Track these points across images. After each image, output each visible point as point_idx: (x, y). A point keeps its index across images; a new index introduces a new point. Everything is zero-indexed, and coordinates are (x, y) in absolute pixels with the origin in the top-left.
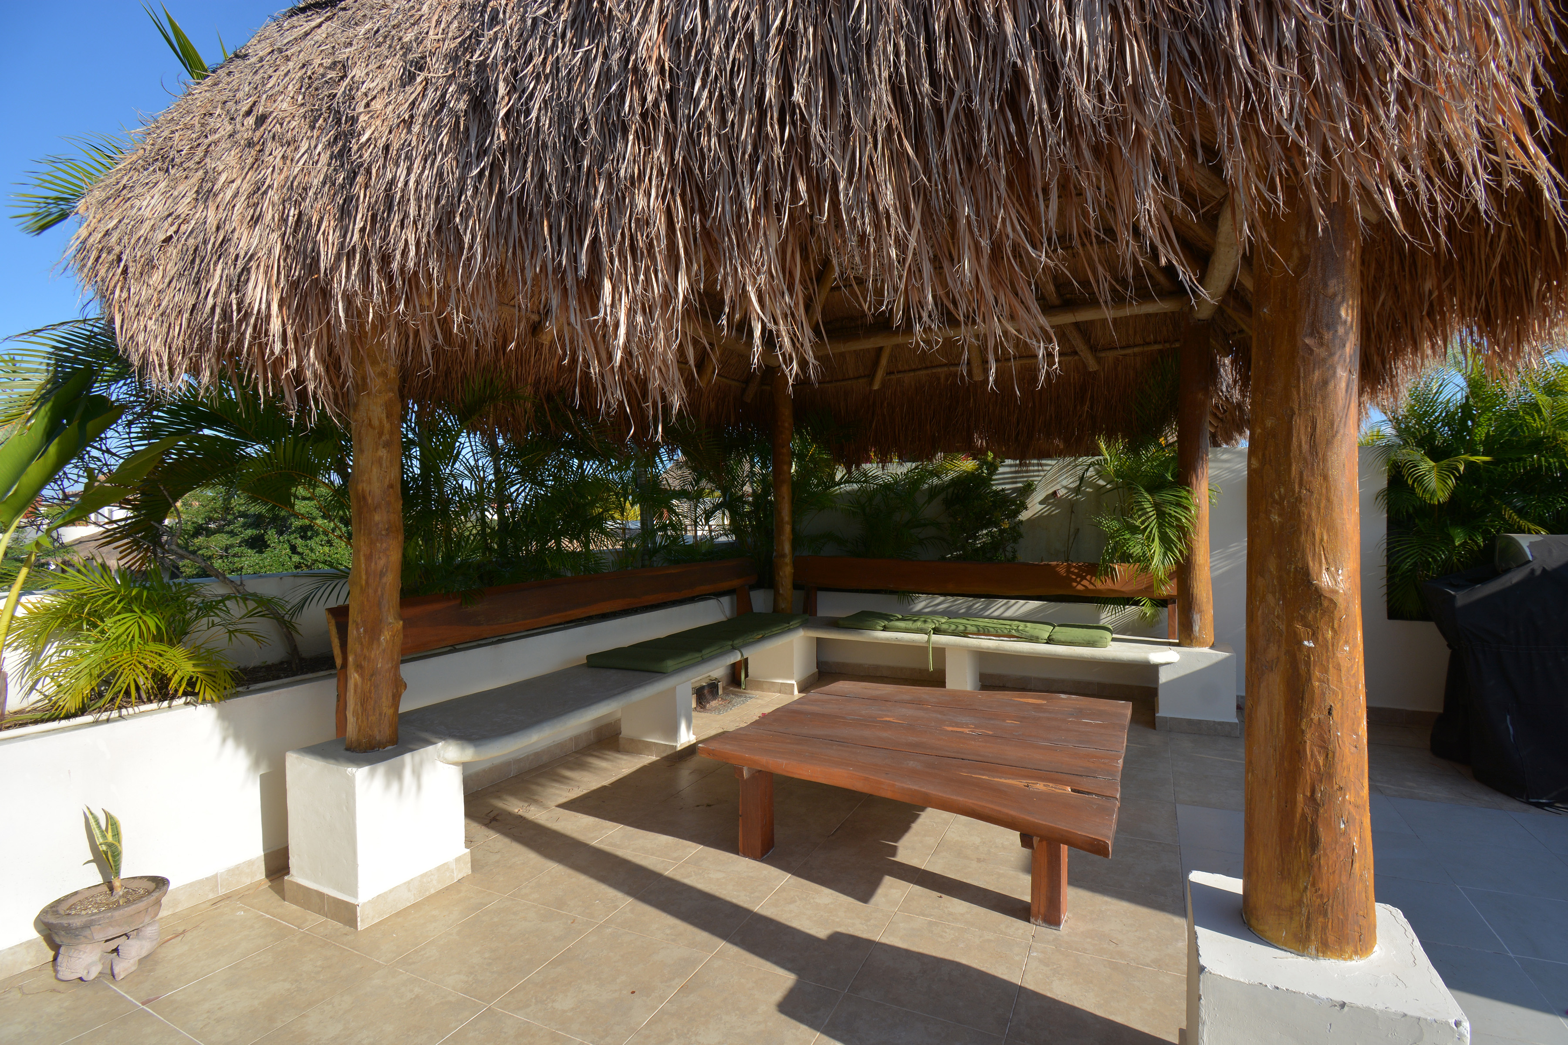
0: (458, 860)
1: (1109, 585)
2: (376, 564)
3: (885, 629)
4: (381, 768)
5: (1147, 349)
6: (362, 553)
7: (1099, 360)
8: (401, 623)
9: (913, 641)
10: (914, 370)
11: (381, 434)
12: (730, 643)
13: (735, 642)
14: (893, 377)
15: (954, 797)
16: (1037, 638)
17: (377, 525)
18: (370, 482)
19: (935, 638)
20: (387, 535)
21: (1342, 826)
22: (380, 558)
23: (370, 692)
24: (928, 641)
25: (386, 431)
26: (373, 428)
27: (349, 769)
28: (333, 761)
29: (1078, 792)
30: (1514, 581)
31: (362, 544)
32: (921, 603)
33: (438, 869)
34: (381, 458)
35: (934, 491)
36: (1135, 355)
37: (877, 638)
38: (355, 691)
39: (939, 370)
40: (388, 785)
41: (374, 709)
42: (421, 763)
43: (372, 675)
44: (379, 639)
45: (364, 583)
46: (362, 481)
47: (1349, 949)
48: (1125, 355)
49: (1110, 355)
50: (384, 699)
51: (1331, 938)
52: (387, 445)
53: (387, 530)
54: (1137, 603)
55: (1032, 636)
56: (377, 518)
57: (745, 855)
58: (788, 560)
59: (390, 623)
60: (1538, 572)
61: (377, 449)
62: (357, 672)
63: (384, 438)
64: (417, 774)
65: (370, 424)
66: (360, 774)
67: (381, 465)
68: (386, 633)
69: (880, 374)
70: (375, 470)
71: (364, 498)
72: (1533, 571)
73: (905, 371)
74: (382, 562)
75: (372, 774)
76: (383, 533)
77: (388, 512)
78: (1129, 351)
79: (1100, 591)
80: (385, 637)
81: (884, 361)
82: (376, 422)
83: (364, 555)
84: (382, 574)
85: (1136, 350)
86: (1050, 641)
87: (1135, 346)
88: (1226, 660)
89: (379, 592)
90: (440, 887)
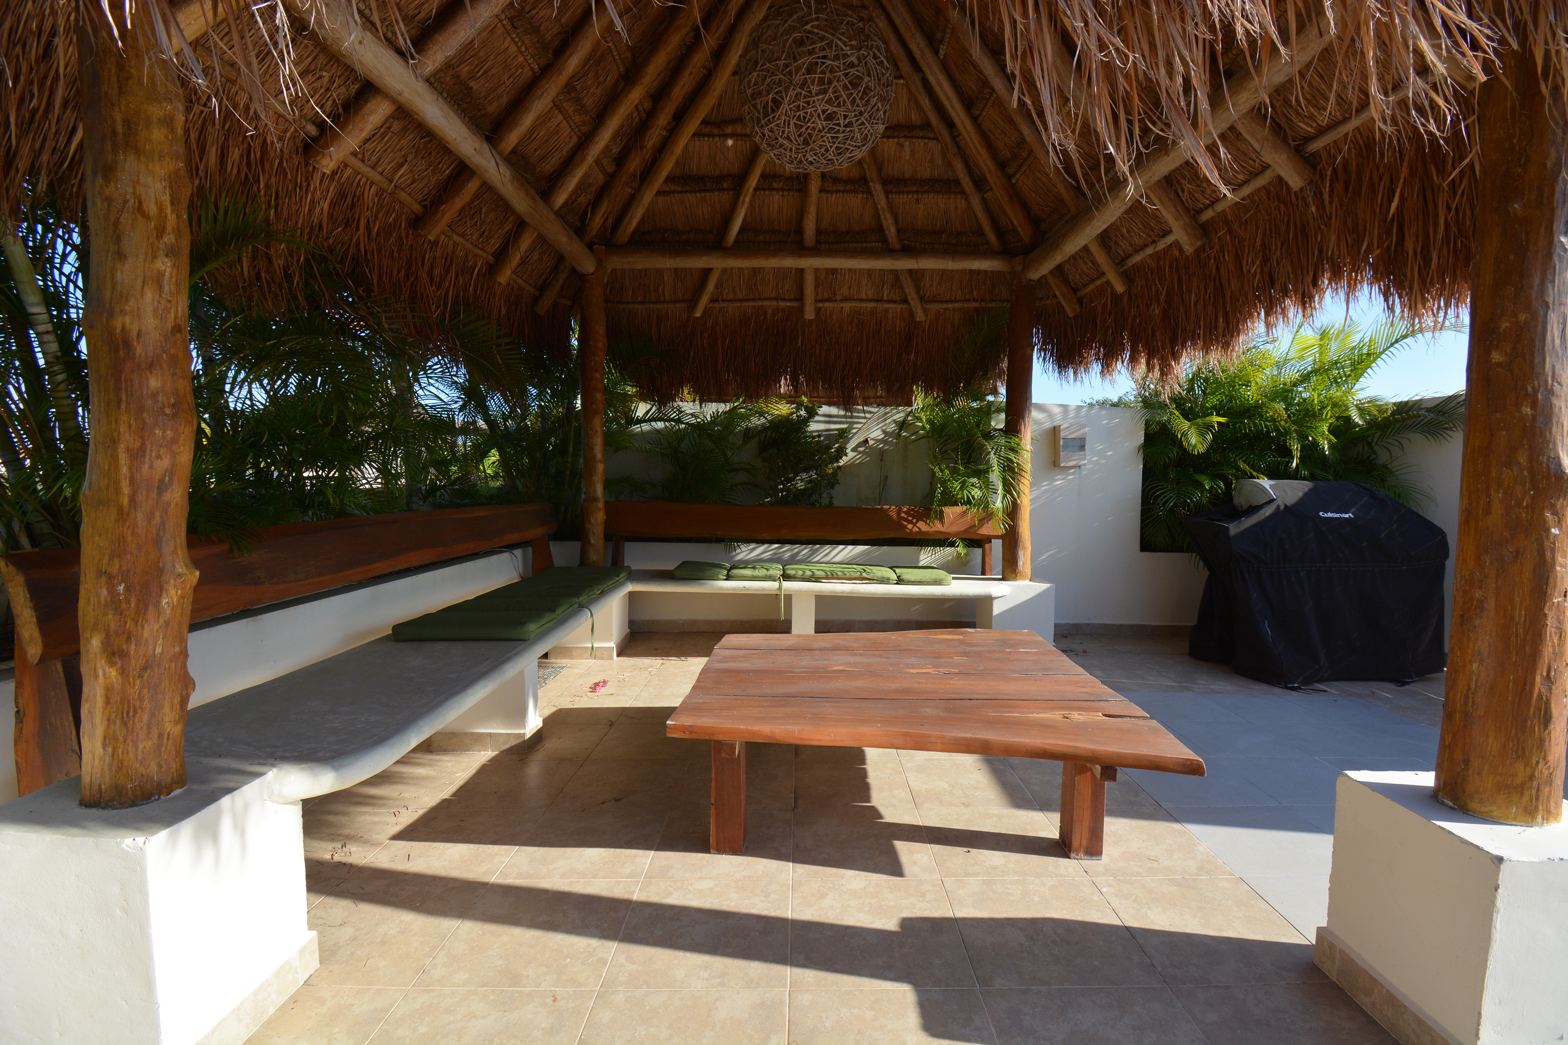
1: (938, 526)
2: (151, 467)
3: (727, 578)
4: (187, 828)
5: (966, 305)
6: (122, 447)
7: (926, 311)
8: (197, 573)
9: (761, 589)
10: (740, 300)
11: (161, 231)
12: (576, 600)
13: (581, 599)
14: (716, 305)
15: (1012, 740)
16: (888, 579)
17: (154, 395)
18: (137, 315)
19: (786, 585)
20: (175, 416)
21: (1565, 700)
22: (158, 457)
23: (141, 699)
24: (780, 588)
25: (169, 228)
26: (146, 217)
28: (75, 831)
29: (1109, 716)
31: (123, 428)
32: (745, 552)
33: (276, 974)
34: (160, 275)
35: (749, 434)
36: (954, 310)
37: (721, 589)
38: (107, 701)
39: (768, 303)
41: (149, 728)
42: (246, 807)
43: (145, 669)
44: (157, 604)
45: (125, 501)
46: (123, 312)
48: (946, 309)
49: (934, 307)
50: (167, 709)
52: (171, 252)
53: (174, 406)
54: (952, 544)
55: (883, 578)
57: (720, 851)
59: (180, 575)
60: (1282, 508)
61: (154, 258)
62: (112, 664)
63: (166, 239)
64: (240, 828)
65: (140, 208)
67: (160, 288)
68: (172, 592)
69: (705, 300)
70: (149, 295)
71: (127, 344)
72: (1278, 507)
73: (730, 301)
74: (163, 464)
76: (168, 411)
77: (174, 374)
78: (950, 306)
79: (927, 533)
80: (168, 598)
81: (711, 286)
82: (152, 208)
83: (128, 450)
84: (162, 487)
85: (957, 305)
86: (900, 581)
87: (956, 301)
88: (1048, 589)
89: (157, 520)
90: (281, 1001)
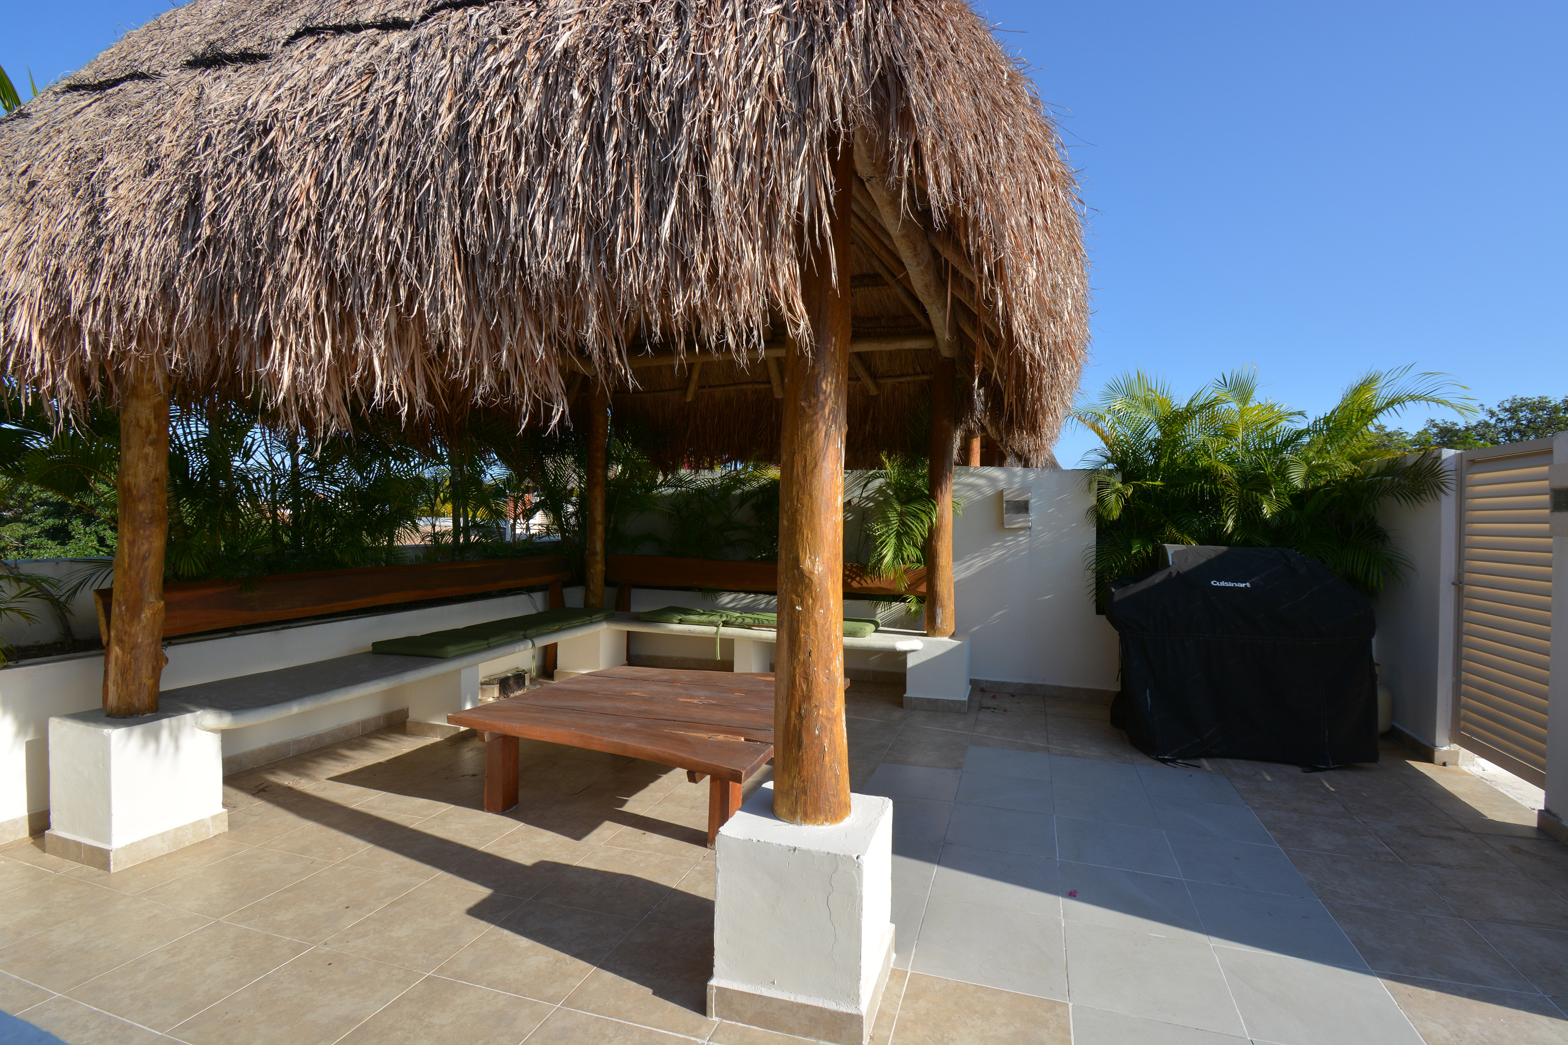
0: (214, 818)
1: (876, 584)
2: (139, 549)
3: (681, 622)
4: (138, 730)
5: (917, 378)
6: (125, 539)
7: (878, 387)
8: (162, 602)
9: (704, 633)
10: (724, 386)
11: (148, 433)
12: (522, 633)
13: (528, 632)
14: (703, 391)
17: (142, 513)
18: (135, 475)
19: (725, 631)
20: (150, 523)
21: (817, 732)
22: (142, 544)
23: (130, 663)
24: (717, 633)
25: (153, 430)
26: (141, 428)
27: (106, 730)
28: (93, 724)
29: (749, 740)
30: (1157, 581)
31: (126, 530)
32: (726, 599)
33: (194, 824)
34: (147, 455)
35: (745, 497)
36: (909, 383)
37: (672, 630)
38: (116, 663)
39: (745, 387)
40: (144, 746)
41: (134, 679)
42: (179, 729)
43: (132, 649)
44: (139, 617)
45: (126, 565)
46: (128, 475)
47: (822, 818)
48: (900, 383)
49: (886, 382)
50: (144, 671)
51: (809, 810)
52: (153, 443)
53: (150, 518)
54: (904, 600)
56: (141, 508)
57: (489, 810)
58: (599, 558)
59: (151, 603)
61: (144, 447)
62: (118, 645)
63: (150, 437)
64: (175, 737)
65: (138, 424)
66: (116, 735)
67: (147, 460)
68: (147, 611)
69: (692, 388)
70: (141, 465)
71: (130, 490)
73: (715, 386)
74: (145, 547)
75: (129, 735)
76: (147, 521)
77: (152, 503)
78: (902, 380)
80: (146, 614)
81: (695, 377)
82: (143, 423)
83: (128, 541)
84: (144, 559)
85: (909, 379)
87: (908, 375)
88: (960, 647)
89: (141, 574)
90: (195, 841)
